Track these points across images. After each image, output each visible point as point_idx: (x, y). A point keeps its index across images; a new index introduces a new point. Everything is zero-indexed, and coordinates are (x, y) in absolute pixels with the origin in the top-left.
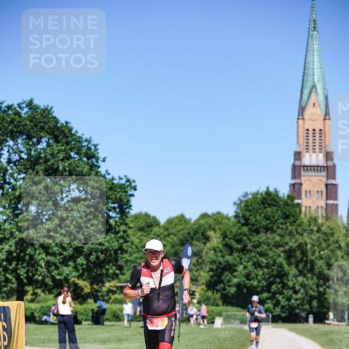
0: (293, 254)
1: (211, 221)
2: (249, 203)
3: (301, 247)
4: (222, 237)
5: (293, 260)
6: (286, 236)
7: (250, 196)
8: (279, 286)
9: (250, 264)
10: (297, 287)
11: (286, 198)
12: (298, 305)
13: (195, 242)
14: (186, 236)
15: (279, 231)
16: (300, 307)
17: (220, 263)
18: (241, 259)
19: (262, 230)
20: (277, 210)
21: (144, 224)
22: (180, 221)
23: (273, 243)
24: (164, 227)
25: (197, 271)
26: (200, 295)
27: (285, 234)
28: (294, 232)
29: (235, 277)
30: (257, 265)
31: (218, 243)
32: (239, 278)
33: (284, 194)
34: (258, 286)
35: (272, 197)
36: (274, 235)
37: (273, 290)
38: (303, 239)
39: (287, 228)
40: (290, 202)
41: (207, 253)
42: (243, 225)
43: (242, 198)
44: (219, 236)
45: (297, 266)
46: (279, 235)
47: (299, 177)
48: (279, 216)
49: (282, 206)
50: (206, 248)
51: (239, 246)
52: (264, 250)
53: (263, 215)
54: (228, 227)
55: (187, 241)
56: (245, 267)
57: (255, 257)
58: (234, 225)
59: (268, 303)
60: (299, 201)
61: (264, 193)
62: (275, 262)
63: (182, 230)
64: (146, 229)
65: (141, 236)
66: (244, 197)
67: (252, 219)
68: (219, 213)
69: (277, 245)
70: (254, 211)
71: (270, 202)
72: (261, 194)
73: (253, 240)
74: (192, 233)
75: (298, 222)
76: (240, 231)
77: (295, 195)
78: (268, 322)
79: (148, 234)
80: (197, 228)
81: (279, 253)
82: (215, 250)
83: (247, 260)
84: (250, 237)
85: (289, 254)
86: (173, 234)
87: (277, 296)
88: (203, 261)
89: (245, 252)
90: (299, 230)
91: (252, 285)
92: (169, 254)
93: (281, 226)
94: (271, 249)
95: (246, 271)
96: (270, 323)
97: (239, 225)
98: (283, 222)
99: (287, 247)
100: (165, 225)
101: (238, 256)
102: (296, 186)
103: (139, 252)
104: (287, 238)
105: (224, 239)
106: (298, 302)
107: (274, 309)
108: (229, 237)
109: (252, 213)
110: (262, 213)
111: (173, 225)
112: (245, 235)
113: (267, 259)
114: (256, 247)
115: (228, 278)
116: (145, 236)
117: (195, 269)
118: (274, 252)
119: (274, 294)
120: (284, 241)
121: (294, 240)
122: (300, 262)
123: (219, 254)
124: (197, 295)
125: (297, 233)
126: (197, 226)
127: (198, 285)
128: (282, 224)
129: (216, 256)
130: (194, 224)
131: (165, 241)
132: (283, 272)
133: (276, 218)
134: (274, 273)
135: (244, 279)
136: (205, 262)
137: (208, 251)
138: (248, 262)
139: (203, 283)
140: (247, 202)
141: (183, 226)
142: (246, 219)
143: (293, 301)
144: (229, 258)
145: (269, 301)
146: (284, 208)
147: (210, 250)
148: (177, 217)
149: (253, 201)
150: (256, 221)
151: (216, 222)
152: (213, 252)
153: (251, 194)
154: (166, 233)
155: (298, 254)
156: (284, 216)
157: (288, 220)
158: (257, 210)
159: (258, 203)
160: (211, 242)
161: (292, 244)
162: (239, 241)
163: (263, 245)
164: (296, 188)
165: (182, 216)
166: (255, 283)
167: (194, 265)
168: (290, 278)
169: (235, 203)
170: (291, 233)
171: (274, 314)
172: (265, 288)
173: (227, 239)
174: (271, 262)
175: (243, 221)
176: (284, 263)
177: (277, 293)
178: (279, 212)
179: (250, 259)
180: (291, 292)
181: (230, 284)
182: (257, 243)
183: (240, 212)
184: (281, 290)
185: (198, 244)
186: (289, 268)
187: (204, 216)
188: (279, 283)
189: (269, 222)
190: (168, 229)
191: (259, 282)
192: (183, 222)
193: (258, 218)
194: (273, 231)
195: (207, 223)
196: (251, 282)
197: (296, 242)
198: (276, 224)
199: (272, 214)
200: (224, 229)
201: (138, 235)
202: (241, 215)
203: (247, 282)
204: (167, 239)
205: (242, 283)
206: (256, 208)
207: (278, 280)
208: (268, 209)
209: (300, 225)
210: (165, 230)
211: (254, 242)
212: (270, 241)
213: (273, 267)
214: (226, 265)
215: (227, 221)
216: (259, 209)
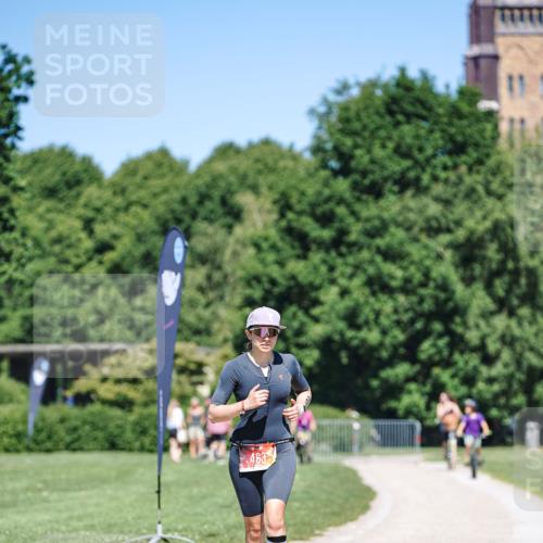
0: (477, 252)
1: (244, 165)
2: (352, 114)
3: (501, 232)
4: (276, 208)
5: (477, 269)
6: (457, 201)
7: (355, 92)
8: (442, 342)
9: (357, 281)
10: (492, 347)
11: (454, 96)
12: (496, 396)
13: (200, 226)
14: (178, 207)
15: (438, 189)
16: (502, 401)
17: (273, 282)
18: (332, 269)
19: (389, 185)
20: (431, 131)
21: (57, 177)
22: (159, 165)
23: (421, 223)
24: (113, 184)
25: (208, 305)
26: (217, 373)
27: (455, 196)
28: (480, 189)
29: (316, 320)
30: (378, 285)
31: (266, 226)
32: (327, 322)
33: (447, 86)
34: (381, 345)
35: (417, 93)
36: (426, 200)
37: (423, 356)
38: (503, 210)
39: (460, 180)
40: (465, 108)
41: (235, 254)
42: (336, 173)
43: (332, 98)
44: (268, 205)
45: (489, 287)
46: (437, 199)
47: (491, 39)
48: (436, 148)
49: (445, 120)
50: (231, 240)
51: (327, 234)
52: (395, 243)
53: (391, 145)
54: (293, 182)
55: (179, 221)
56: (344, 293)
57: (372, 262)
58: (311, 175)
59: (410, 392)
60: (492, 105)
61: (393, 82)
62: (427, 275)
63: (165, 190)
64: (64, 192)
65: (49, 211)
66: (339, 92)
67: (362, 158)
68: (266, 142)
69: (433, 230)
70: (366, 134)
71: (409, 108)
72: (385, 87)
73: (365, 213)
74: (193, 200)
75: (491, 162)
76: (327, 192)
77: (480, 88)
78: (411, 444)
79: (69, 206)
80: (208, 186)
81: (440, 249)
82: (257, 246)
83: (349, 270)
84: (357, 207)
85: (468, 254)
86: (137, 203)
87: (436, 371)
88: (226, 277)
89: (343, 249)
90: (495, 186)
91: (364, 341)
92: (128, 260)
93: (443, 175)
94: (416, 240)
95: (348, 303)
96: (418, 448)
97: (324, 174)
98: (450, 163)
99: (461, 234)
100: (116, 179)
101: (324, 262)
102: (483, 63)
103: (43, 255)
104: (460, 208)
105: (282, 215)
106: (496, 387)
107: (428, 408)
108: (298, 207)
109: (359, 141)
110: (390, 138)
111: (138, 179)
112: (341, 201)
113: (404, 269)
114: (372, 234)
115: (296, 324)
116: (60, 211)
117: (203, 300)
118: (426, 247)
119: (428, 365)
120: (451, 217)
121: (479, 214)
122: (498, 273)
123: (271, 257)
124: (210, 375)
125: (489, 193)
126: (207, 178)
127: (211, 346)
128: (445, 168)
129: (263, 261)
130: (198, 175)
131: (116, 222)
132: (451, 304)
133: (429, 151)
134: (428, 306)
135: (341, 325)
136: (231, 280)
137: (239, 248)
138: (351, 277)
139: (225, 341)
140: (345, 108)
141: (166, 182)
142: (344, 157)
143: (481, 385)
144: (297, 267)
145: (413, 386)
146: (450, 124)
147: (244, 245)
148: (149, 156)
149: (361, 106)
150: (373, 161)
151: (260, 166)
152: (251, 251)
153: (358, 84)
154: (119, 201)
155: (492, 251)
156: (449, 146)
157: (464, 158)
158: (373, 133)
159: (378, 113)
160: (248, 223)
161: (475, 222)
162: (326, 220)
163: (393, 229)
164: (482, 69)
165: (164, 152)
166: (373, 336)
167: (201, 289)
168: (471, 321)
169: (312, 112)
170: (470, 194)
171: (428, 423)
172: (402, 351)
173: (290, 215)
174: (418, 277)
175: (334, 164)
176: (454, 277)
177: (437, 364)
178: (437, 135)
179: (357, 267)
180: (474, 360)
181: (303, 340)
182: (377, 223)
183: (325, 136)
184: (446, 353)
185: (210, 230)
186: (467, 292)
187: (226, 150)
188: (440, 336)
189: (407, 163)
190: (123, 191)
191: (384, 332)
192: (165, 170)
193: (378, 152)
194: (421, 190)
195: (233, 170)
196: (363, 334)
197: (485, 218)
198: (429, 170)
199: (417, 143)
200: (282, 186)
201: (41, 209)
202: (329, 146)
203: (350, 334)
204: (122, 217)
205: (337, 337)
206: (372, 126)
207: (437, 327)
208: (407, 129)
209: (495, 172)
210: (115, 193)
211: (368, 220)
212: (412, 216)
213: (423, 291)
214: (289, 288)
215: (290, 164)
216: (379, 128)
